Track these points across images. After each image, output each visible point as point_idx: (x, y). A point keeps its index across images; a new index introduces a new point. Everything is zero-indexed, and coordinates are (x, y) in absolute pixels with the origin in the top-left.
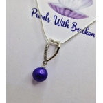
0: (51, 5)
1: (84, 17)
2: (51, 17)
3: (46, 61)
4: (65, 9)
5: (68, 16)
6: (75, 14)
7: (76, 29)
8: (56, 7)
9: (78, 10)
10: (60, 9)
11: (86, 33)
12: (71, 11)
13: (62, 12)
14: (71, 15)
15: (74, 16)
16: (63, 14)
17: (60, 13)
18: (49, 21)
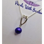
1: (38, 6)
2: (24, 5)
3: (21, 24)
4: (30, 2)
5: (31, 5)
6: (34, 4)
7: (35, 11)
8: (26, 1)
9: (36, 2)
10: (28, 2)
11: (39, 13)
12: (33, 3)
13: (29, 3)
15: (34, 5)
16: (29, 4)
17: (28, 4)
18: (23, 7)
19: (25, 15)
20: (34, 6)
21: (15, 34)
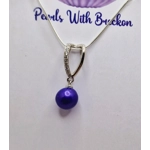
2: (63, 14)
5: (86, 7)
7: (102, 21)
11: (118, 24)
14: (90, 4)
15: (95, 4)
16: (79, 6)
17: (74, 5)
18: (62, 20)
19: (76, 44)
20: (95, 7)
21: (63, 115)
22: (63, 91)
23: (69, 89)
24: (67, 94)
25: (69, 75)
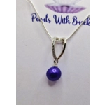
0: (48, 6)
1: (82, 9)
2: (51, 17)
4: (62, 6)
5: (66, 12)
6: (73, 9)
8: (53, 7)
9: (74, 4)
10: (57, 7)
12: (68, 7)
13: (60, 10)
14: (69, 10)
16: (62, 12)
17: (58, 11)
19: (60, 38)
20: (73, 13)
21: (51, 85)
22: (51, 69)
23: (55, 67)
24: (54, 71)
25: (56, 59)
